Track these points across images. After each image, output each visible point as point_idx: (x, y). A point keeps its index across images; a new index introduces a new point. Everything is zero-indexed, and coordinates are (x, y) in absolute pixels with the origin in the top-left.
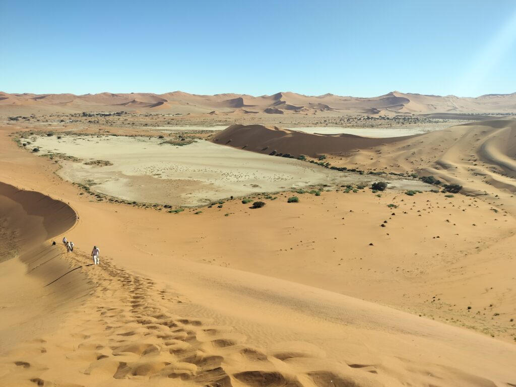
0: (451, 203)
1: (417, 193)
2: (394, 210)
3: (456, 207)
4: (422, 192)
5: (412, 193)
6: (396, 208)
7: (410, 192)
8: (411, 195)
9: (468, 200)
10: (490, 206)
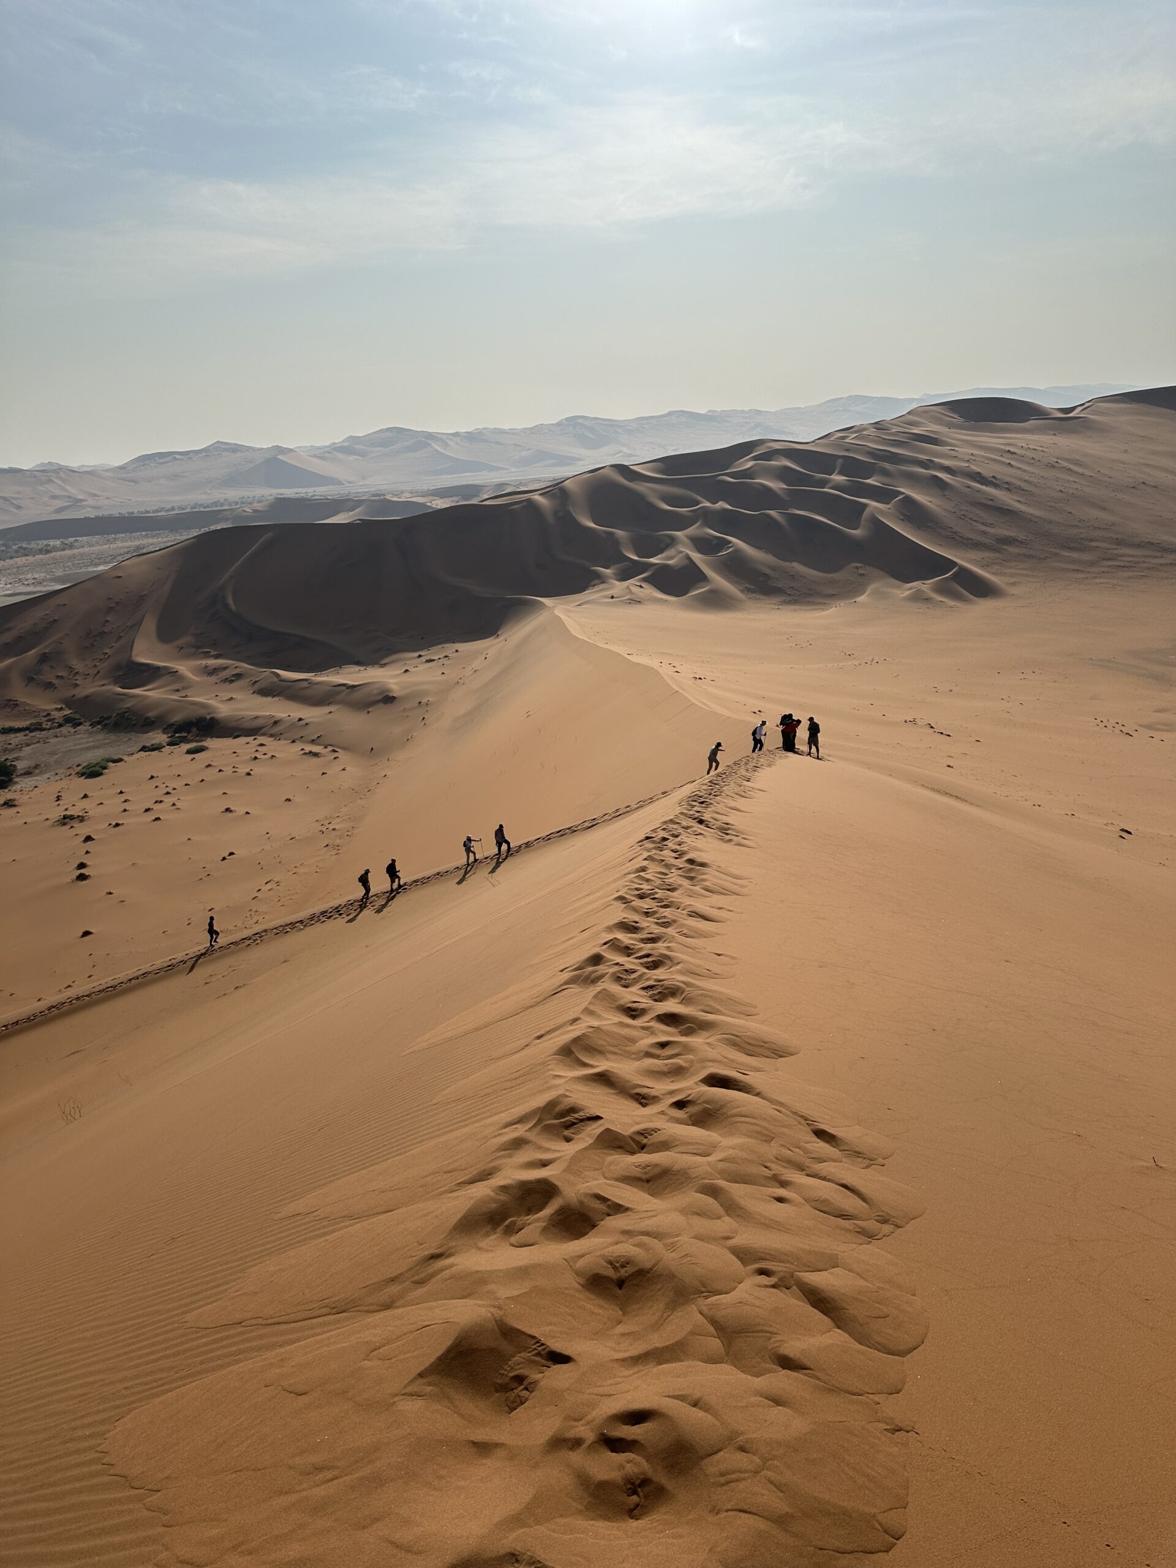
0: (209, 766)
1: (111, 764)
2: (83, 830)
3: (228, 770)
4: (120, 760)
5: (97, 768)
6: (82, 821)
7: (88, 767)
8: (99, 774)
9: (244, 745)
10: (298, 747)
